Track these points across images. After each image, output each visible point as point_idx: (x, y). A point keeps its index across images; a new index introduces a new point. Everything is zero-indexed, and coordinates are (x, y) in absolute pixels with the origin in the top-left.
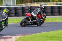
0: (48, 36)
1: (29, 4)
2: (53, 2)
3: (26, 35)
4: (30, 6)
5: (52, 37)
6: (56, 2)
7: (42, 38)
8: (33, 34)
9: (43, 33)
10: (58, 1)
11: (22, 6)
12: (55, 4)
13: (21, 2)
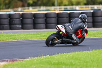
0: (53, 63)
1: (20, 9)
2: (60, 6)
3: (16, 60)
4: (21, 13)
5: (58, 64)
6: (65, 5)
7: (41, 65)
8: (28, 59)
9: (43, 57)
10: (69, 5)
11: (8, 13)
12: (63, 9)
13: (7, 6)
